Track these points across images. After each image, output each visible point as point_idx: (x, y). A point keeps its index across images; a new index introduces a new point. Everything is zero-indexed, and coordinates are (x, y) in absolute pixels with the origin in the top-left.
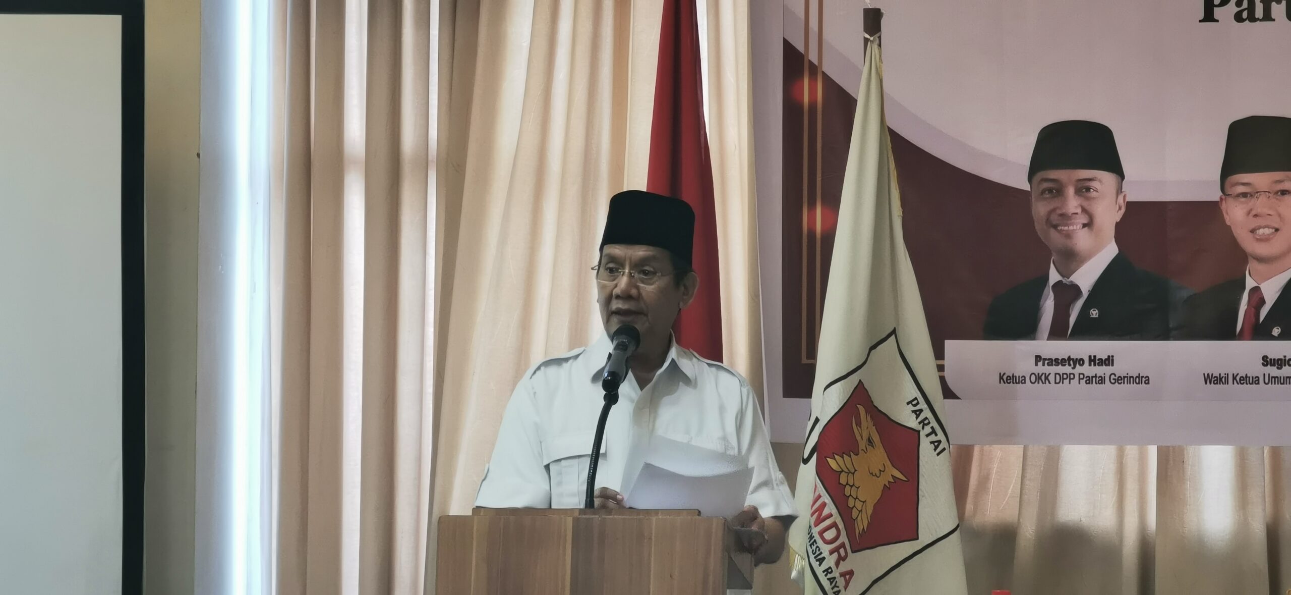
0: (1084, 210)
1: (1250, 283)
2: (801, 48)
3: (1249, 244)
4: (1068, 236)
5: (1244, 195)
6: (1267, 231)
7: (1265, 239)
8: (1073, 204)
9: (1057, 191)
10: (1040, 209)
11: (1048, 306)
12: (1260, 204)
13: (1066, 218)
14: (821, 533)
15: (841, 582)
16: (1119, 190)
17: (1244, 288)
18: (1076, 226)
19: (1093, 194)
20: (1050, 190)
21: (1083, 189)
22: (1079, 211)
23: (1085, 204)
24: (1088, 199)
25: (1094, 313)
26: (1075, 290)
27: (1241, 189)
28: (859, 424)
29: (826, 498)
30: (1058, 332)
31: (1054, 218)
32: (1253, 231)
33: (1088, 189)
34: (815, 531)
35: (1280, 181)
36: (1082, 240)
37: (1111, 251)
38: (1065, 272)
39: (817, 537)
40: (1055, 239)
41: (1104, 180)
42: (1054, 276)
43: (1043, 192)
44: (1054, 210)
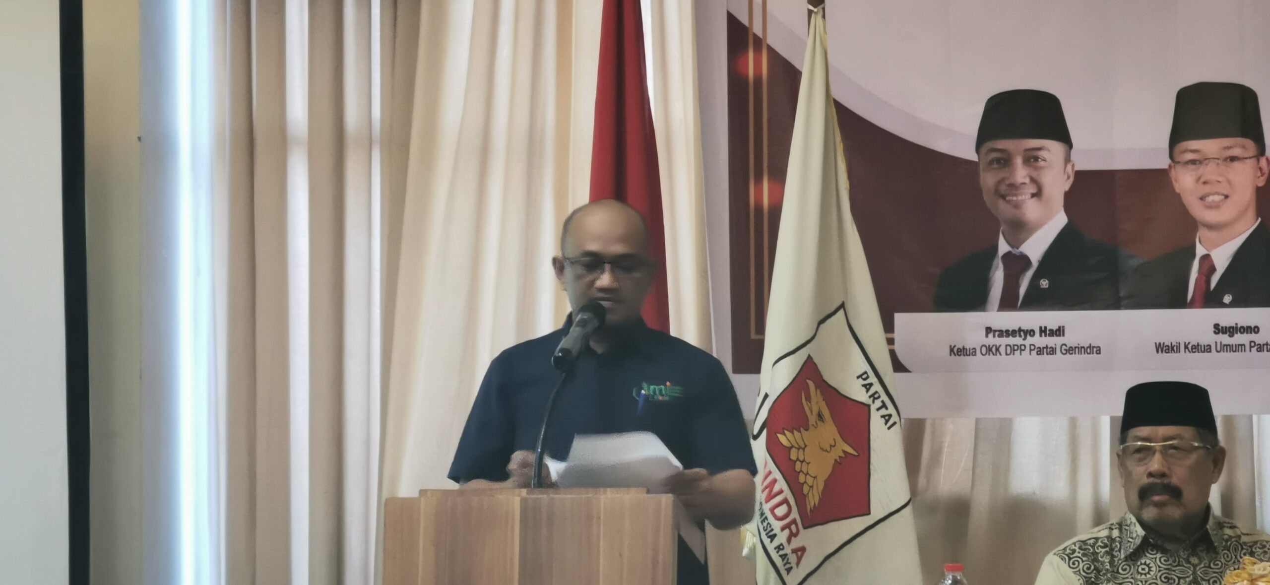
0: (1033, 180)
1: (1200, 250)
3: (1198, 212)
4: (1017, 206)
5: (1194, 161)
6: (1218, 198)
7: (1215, 206)
8: (1021, 174)
9: (1004, 161)
10: (988, 180)
11: (998, 277)
12: (1209, 171)
13: (1014, 187)
14: (772, 510)
15: (793, 558)
16: (1068, 159)
17: (1195, 256)
18: (1025, 197)
19: (1041, 163)
20: (998, 160)
21: (1032, 159)
22: (1027, 180)
23: (1035, 174)
24: (1037, 168)
25: (1044, 283)
26: (1025, 261)
27: (1189, 156)
28: (808, 399)
29: (777, 475)
30: (1008, 302)
31: (1003, 188)
32: (1202, 198)
33: (1036, 159)
34: (767, 507)
35: (1230, 148)
36: (1031, 210)
37: (1060, 220)
38: (1015, 242)
39: (768, 514)
40: (1003, 209)
41: (1052, 149)
42: (1003, 247)
43: (991, 162)
44: (1002, 180)
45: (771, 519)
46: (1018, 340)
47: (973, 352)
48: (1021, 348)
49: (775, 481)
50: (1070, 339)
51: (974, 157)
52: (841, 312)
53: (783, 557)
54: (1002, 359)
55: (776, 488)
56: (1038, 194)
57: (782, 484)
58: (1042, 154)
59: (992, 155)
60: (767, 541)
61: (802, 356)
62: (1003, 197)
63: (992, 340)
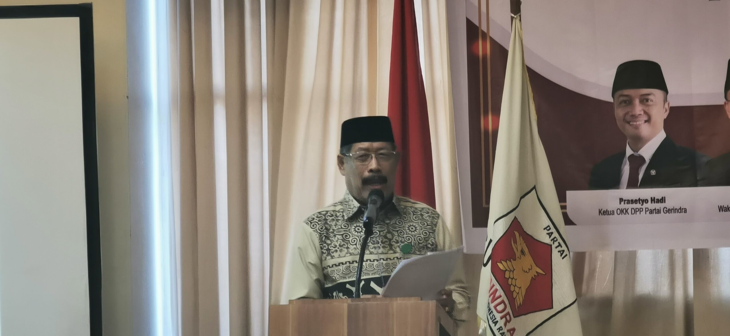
0: (645, 112)
2: (476, 23)
4: (637, 127)
8: (638, 109)
9: (629, 102)
10: (619, 113)
11: (626, 169)
13: (635, 117)
14: (495, 307)
15: (508, 335)
16: (665, 100)
18: (641, 121)
19: (650, 103)
20: (625, 102)
21: (644, 100)
22: (642, 113)
23: (646, 109)
24: (647, 106)
25: (653, 172)
26: (642, 160)
28: (515, 242)
29: (497, 286)
30: (632, 184)
31: (628, 118)
33: (647, 100)
36: (645, 130)
37: (662, 136)
38: (636, 149)
40: (629, 130)
41: (656, 94)
42: (629, 152)
43: (621, 103)
44: (627, 113)
45: (495, 312)
46: (638, 206)
47: (612, 213)
48: (640, 210)
49: (496, 290)
50: (669, 204)
51: (611, 100)
52: (534, 191)
53: (502, 334)
54: (629, 216)
55: (498, 294)
56: (648, 121)
57: (500, 292)
58: (651, 97)
59: (622, 99)
61: (511, 216)
62: (629, 123)
63: (623, 206)
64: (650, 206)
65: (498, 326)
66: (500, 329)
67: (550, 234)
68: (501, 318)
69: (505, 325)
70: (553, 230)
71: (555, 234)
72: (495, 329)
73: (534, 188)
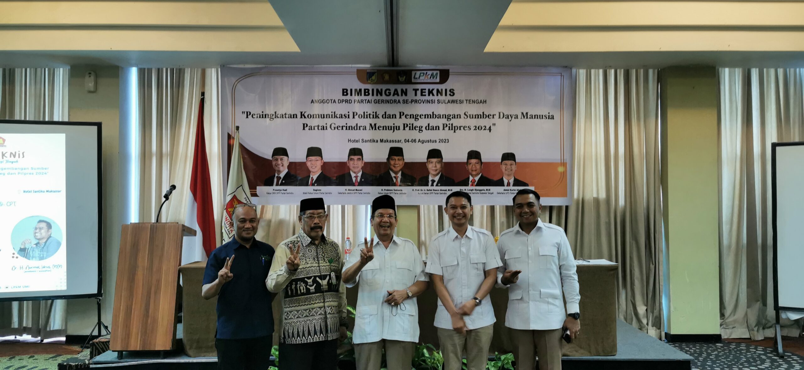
0: (282, 163)
1: (311, 176)
2: (231, 134)
3: (311, 169)
4: (279, 168)
5: (310, 161)
6: (314, 167)
7: (314, 168)
8: (280, 162)
9: (277, 160)
10: (274, 163)
11: (275, 180)
12: (313, 162)
13: (278, 165)
14: (227, 223)
15: (230, 232)
16: (288, 160)
17: (310, 177)
18: (280, 166)
19: (283, 160)
20: (276, 160)
21: (281, 159)
22: (281, 163)
23: (282, 162)
24: (282, 161)
25: (284, 182)
26: (280, 178)
27: (309, 160)
28: (234, 202)
29: (228, 216)
30: (277, 185)
31: (276, 165)
32: (312, 167)
33: (282, 159)
34: (226, 222)
35: (316, 158)
36: (281, 168)
37: (286, 170)
38: (278, 174)
39: (226, 223)
40: (277, 169)
41: (285, 158)
42: (276, 175)
43: (274, 160)
44: (276, 163)
45: (226, 224)
46: (279, 191)
47: (271, 194)
48: (279, 193)
49: (227, 218)
50: (288, 191)
51: (271, 159)
52: (241, 186)
53: (229, 231)
54: (276, 194)
55: (228, 219)
56: (283, 166)
57: (228, 218)
58: (283, 159)
59: (275, 159)
60: (225, 228)
61: (233, 194)
62: (277, 166)
63: (274, 191)
64: (283, 192)
65: (227, 229)
66: (228, 230)
67: (246, 200)
68: (229, 226)
69: (230, 228)
70: (247, 199)
71: (248, 200)
72: (226, 230)
73: (241, 185)
